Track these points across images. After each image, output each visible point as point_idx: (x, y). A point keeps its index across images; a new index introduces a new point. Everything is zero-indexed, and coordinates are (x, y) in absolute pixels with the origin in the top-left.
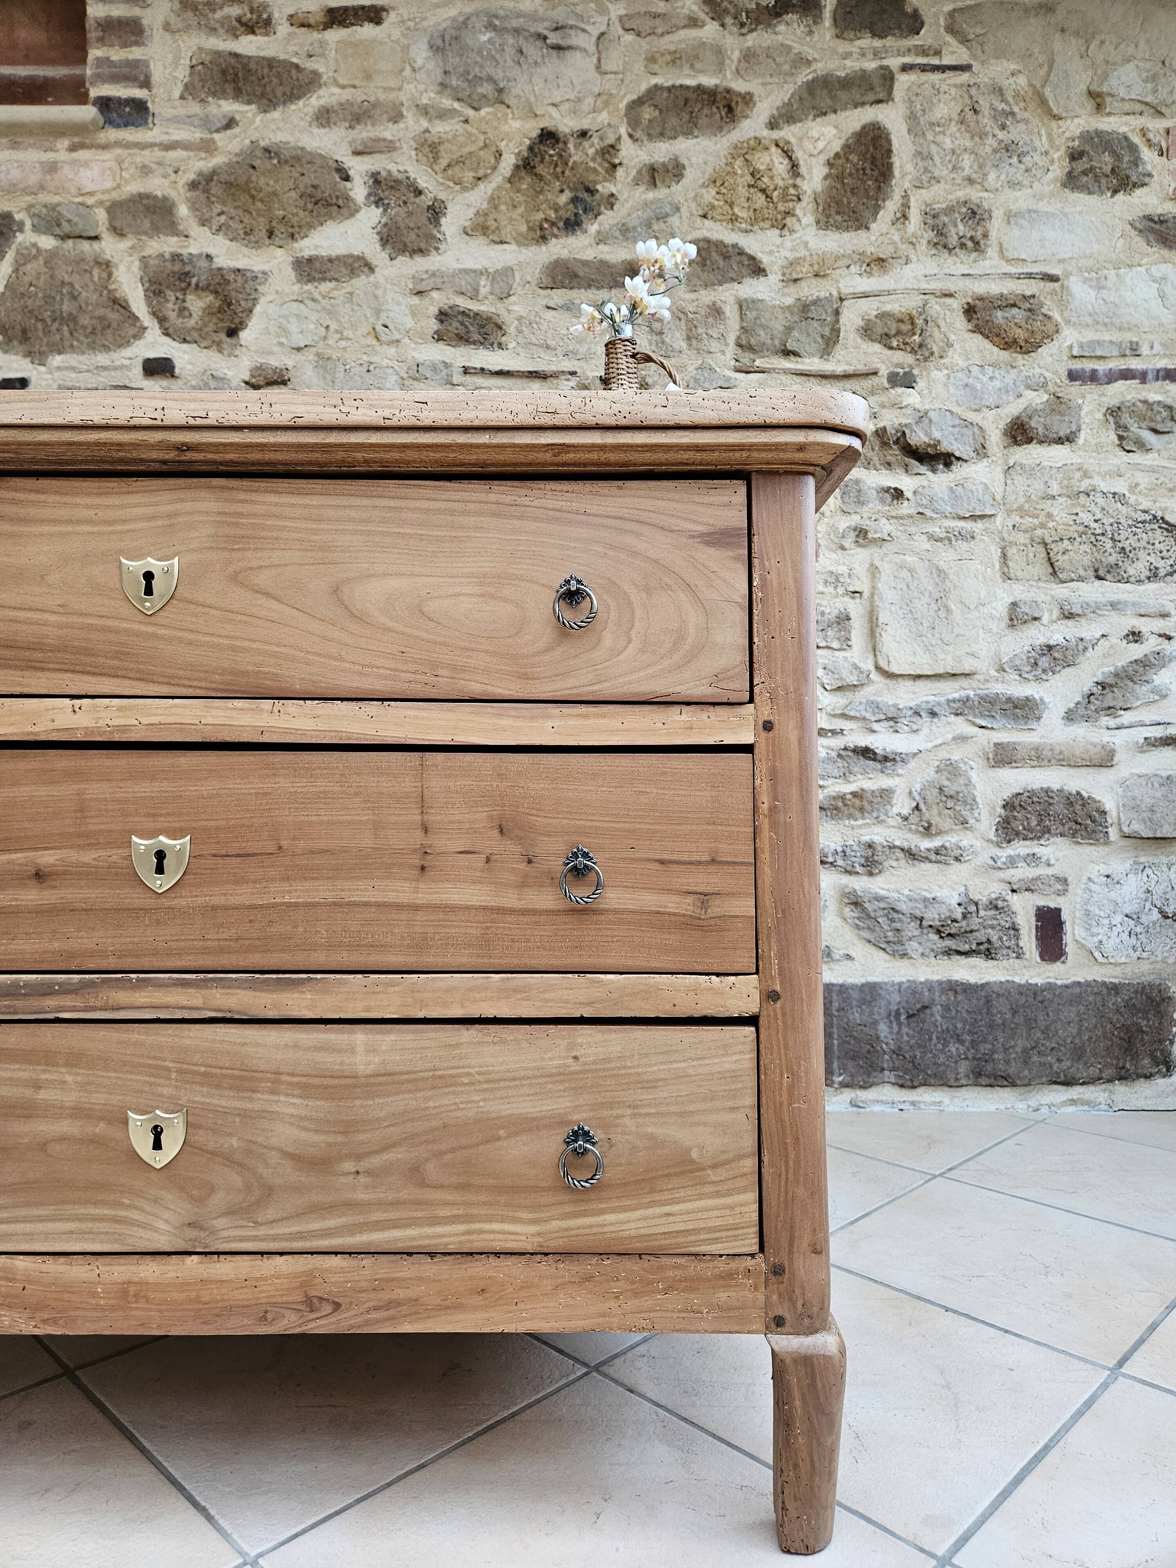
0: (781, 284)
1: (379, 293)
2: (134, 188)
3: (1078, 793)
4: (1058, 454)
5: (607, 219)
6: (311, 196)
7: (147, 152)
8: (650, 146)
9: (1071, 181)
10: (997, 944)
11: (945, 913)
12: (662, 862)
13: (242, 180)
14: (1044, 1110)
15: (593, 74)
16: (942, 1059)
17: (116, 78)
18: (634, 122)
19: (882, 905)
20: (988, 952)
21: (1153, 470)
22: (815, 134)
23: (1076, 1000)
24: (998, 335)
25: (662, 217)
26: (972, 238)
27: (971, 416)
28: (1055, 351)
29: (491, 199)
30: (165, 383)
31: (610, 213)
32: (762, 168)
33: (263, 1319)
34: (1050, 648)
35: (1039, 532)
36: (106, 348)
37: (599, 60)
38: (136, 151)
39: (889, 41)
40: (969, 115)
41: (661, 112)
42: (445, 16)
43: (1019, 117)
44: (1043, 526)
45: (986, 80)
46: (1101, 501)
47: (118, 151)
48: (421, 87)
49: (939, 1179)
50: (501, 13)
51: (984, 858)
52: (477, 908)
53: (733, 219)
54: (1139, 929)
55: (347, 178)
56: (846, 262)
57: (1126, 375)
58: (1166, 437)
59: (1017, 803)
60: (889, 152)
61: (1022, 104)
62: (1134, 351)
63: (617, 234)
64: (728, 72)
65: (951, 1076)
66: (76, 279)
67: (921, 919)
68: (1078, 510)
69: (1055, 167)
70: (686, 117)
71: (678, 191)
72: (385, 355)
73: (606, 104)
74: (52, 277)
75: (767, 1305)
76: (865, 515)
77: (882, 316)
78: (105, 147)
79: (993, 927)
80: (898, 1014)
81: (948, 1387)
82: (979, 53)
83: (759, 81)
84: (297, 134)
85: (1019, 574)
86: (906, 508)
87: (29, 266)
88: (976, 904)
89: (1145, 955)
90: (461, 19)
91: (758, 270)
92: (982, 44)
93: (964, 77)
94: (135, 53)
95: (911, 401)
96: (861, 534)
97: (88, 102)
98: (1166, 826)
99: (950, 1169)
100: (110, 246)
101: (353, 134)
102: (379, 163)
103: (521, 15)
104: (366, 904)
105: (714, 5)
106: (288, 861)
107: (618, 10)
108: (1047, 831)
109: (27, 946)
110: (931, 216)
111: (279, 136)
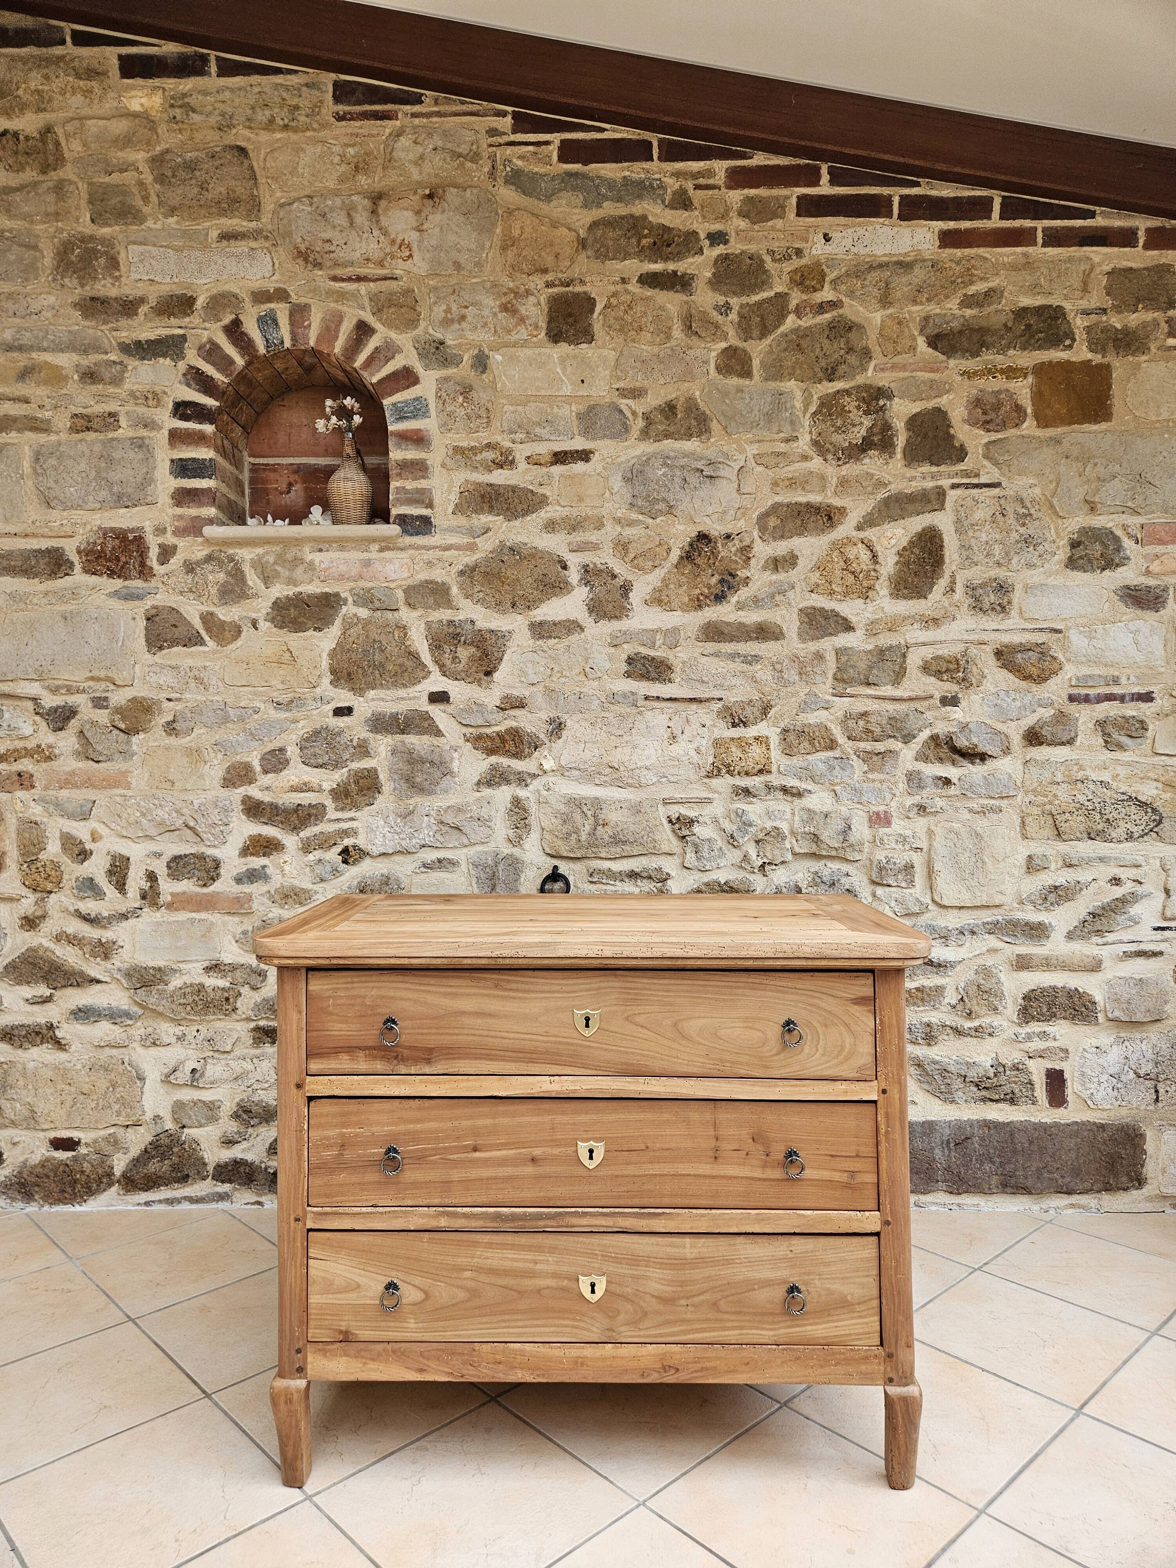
0: (864, 637)
1: (588, 646)
2: (422, 576)
3: (1076, 989)
4: (1061, 753)
5: (743, 593)
6: (542, 582)
7: (431, 552)
8: (774, 544)
9: (1072, 563)
10: (1018, 1094)
11: (982, 1072)
12: (832, 1156)
13: (495, 571)
14: (1052, 1212)
15: (735, 495)
16: (979, 1174)
17: (410, 502)
18: (763, 529)
19: (937, 1067)
20: (1012, 1099)
21: (1129, 764)
22: (889, 534)
23: (1074, 1134)
24: (1018, 671)
25: (783, 592)
26: (1000, 604)
27: (999, 726)
28: (1059, 681)
29: (664, 580)
30: (442, 707)
31: (746, 589)
32: (852, 557)
33: (642, 1376)
34: (1056, 888)
35: (1048, 807)
36: (405, 686)
37: (739, 485)
38: (424, 551)
39: (943, 468)
40: (999, 517)
41: (782, 521)
42: (633, 455)
43: (1034, 516)
44: (1051, 803)
45: (1012, 493)
46: (1092, 787)
47: (412, 552)
48: (617, 506)
49: (978, 1272)
50: (672, 454)
51: (1009, 1033)
52: (742, 1178)
53: (832, 593)
54: (1119, 1086)
55: (565, 567)
56: (910, 621)
57: (1110, 697)
58: (1139, 740)
59: (1032, 996)
60: (942, 546)
61: (1037, 507)
62: (1116, 681)
63: (751, 603)
64: (829, 493)
65: (986, 1186)
66: (383, 638)
67: (965, 1077)
68: (1076, 793)
69: (1060, 552)
70: (799, 522)
71: (794, 575)
72: (590, 687)
73: (744, 514)
74: (367, 637)
75: (885, 1372)
76: (925, 796)
77: (936, 658)
78: (402, 549)
79: (1015, 1083)
80: (948, 1142)
81: (983, 1419)
82: (1007, 472)
83: (851, 498)
84: (532, 538)
85: (1034, 835)
86: (952, 791)
87: (352, 630)
88: (1004, 1066)
89: (1124, 1103)
90: (644, 458)
91: (848, 627)
92: (1009, 466)
93: (996, 491)
94: (422, 484)
95: (957, 716)
96: (922, 809)
97: (391, 520)
98: (1139, 1014)
99: (986, 1264)
100: (406, 615)
101: (570, 538)
102: (588, 558)
103: (685, 456)
104: (689, 1175)
105: (819, 446)
106: (651, 1154)
107: (752, 450)
108: (1054, 1015)
109: (528, 1194)
110: (971, 589)
111: (520, 539)
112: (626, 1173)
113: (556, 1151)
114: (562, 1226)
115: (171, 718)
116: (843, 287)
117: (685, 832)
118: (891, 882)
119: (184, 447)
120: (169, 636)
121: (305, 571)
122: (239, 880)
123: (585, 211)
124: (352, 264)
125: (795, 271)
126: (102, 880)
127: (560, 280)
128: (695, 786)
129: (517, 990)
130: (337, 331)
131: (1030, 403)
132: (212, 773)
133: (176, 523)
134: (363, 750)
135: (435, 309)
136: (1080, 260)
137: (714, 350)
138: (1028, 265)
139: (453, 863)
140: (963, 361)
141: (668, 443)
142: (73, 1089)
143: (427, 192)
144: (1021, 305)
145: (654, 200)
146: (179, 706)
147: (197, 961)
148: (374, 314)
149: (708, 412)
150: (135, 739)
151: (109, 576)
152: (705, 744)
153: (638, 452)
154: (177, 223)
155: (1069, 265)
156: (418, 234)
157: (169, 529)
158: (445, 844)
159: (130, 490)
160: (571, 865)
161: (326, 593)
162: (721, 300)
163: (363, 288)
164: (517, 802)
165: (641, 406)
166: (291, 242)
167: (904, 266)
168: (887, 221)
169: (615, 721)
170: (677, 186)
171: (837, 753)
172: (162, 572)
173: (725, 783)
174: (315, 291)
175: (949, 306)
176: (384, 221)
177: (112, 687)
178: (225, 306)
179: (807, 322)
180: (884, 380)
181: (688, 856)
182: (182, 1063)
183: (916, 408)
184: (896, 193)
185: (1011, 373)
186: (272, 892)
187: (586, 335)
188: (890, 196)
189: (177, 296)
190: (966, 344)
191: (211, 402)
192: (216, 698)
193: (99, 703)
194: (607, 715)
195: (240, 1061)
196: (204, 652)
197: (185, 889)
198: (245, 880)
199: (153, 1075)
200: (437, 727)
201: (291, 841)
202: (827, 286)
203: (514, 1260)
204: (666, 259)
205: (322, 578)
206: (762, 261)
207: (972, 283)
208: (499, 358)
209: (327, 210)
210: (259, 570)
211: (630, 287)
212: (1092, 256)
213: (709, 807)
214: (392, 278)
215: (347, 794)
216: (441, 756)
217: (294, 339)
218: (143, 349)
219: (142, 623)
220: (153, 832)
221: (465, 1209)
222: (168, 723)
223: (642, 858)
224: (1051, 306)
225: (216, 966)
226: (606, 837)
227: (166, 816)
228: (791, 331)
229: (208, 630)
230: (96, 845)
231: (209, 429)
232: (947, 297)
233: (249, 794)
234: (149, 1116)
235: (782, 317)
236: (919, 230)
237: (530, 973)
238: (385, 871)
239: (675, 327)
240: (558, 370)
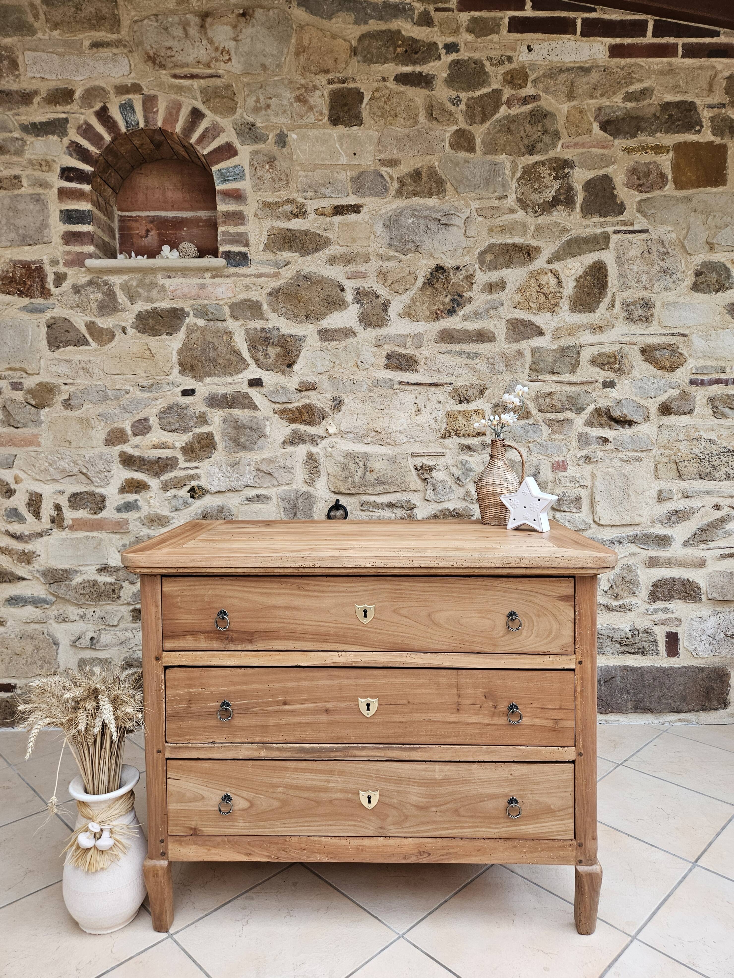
0: (551, 340)
1: (360, 346)
2: (242, 296)
3: (688, 579)
4: (683, 420)
5: (468, 309)
6: (327, 300)
7: (248, 279)
8: (490, 274)
9: (696, 287)
10: (648, 649)
11: (623, 635)
12: (542, 708)
13: (294, 292)
14: (667, 724)
15: (462, 238)
16: (620, 701)
17: (232, 242)
18: (482, 262)
20: (643, 653)
21: (729, 427)
22: (570, 266)
23: (683, 674)
24: (657, 363)
25: (495, 308)
26: (645, 317)
27: (642, 402)
28: (684, 371)
29: (412, 299)
30: (258, 389)
31: (469, 306)
32: (544, 283)
33: (405, 858)
34: (677, 512)
35: (673, 457)
36: (231, 374)
37: (466, 231)
38: (243, 278)
39: (608, 219)
40: (646, 254)
41: (495, 257)
42: (391, 208)
43: (671, 254)
44: (675, 454)
45: (656, 237)
46: (704, 443)
47: (235, 278)
48: (379, 245)
49: (621, 767)
50: (418, 208)
51: (642, 609)
52: (477, 723)
53: (529, 308)
54: (714, 642)
55: (343, 290)
56: (583, 328)
57: (718, 382)
59: (659, 584)
60: (606, 275)
61: (673, 247)
63: (473, 316)
64: (528, 236)
65: (624, 709)
66: (215, 340)
67: (612, 638)
68: (692, 447)
69: (688, 279)
70: (507, 258)
71: (503, 296)
72: (361, 376)
73: (469, 252)
74: (204, 340)
75: (576, 857)
76: (590, 450)
77: (601, 354)
78: (227, 277)
79: (646, 641)
80: (600, 681)
81: (631, 870)
82: (653, 222)
83: (544, 240)
84: (319, 268)
85: (663, 476)
86: (609, 446)
87: (193, 335)
88: (638, 631)
89: (717, 654)
90: (399, 211)
91: (540, 333)
92: (654, 218)
93: (645, 236)
94: (241, 229)
95: (613, 395)
96: (588, 459)
97: (219, 255)
98: (729, 595)
99: (625, 761)
100: (231, 324)
101: (347, 269)
102: (359, 283)
103: (428, 209)
104: (439, 722)
105: (522, 203)
106: (411, 707)
107: (475, 205)
108: (672, 597)
109: (323, 735)
110: (626, 305)
111: (311, 269)
112: (394, 720)
113: (343, 705)
114: (347, 757)
115: (67, 397)
116: (541, 85)
117: (426, 476)
118: (566, 509)
119: (69, 201)
120: (63, 339)
121: (158, 293)
122: (119, 510)
123: (356, 27)
124: (187, 65)
125: (507, 73)
126: (23, 510)
127: (338, 78)
128: (433, 444)
129: (314, 591)
130: (178, 116)
131: (670, 171)
132: (98, 435)
133: (66, 257)
134: (203, 419)
135: (248, 99)
136: (708, 67)
137: (449, 132)
138: (671, 71)
139: (267, 498)
140: (625, 141)
141: (416, 201)
142: (9, 652)
143: (241, 11)
144: (666, 100)
145: (406, 20)
146: (72, 389)
147: (92, 565)
148: (204, 103)
149: (444, 177)
150: (43, 412)
151: (19, 295)
152: (440, 415)
153: (394, 206)
154: (59, 35)
155: (700, 71)
156: (235, 43)
157: (61, 261)
158: (261, 485)
159: (31, 232)
160: (348, 499)
161: (174, 308)
162: (454, 94)
163: (195, 84)
164: (311, 456)
165: (396, 173)
166: (143, 49)
167: (585, 70)
168: (572, 37)
169: (378, 400)
170: (422, 9)
171: (531, 421)
172: (57, 293)
173: (453, 442)
174: (161, 85)
175: (615, 100)
176: (210, 34)
177: (25, 375)
178: (95, 97)
179: (516, 111)
180: (568, 154)
181: (428, 492)
182: (84, 633)
183: (590, 175)
184: (579, 17)
185: (658, 149)
186: (143, 518)
187: (357, 120)
188: (575, 19)
189: (60, 89)
190: (626, 128)
191: (87, 168)
192: (99, 383)
193: (16, 386)
194: (372, 395)
195: (124, 632)
196: (89, 350)
197: (81, 516)
198: (123, 509)
199: (65, 642)
200: (254, 403)
201: (154, 483)
202: (529, 85)
203: (313, 780)
204: (414, 63)
205: (171, 297)
206: (483, 65)
207: (632, 83)
208: (294, 136)
209: (169, 26)
210: (126, 291)
211: (388, 84)
212: (717, 65)
213: (443, 458)
214: (216, 76)
215: (193, 450)
216: (257, 424)
217: (146, 121)
218: (38, 128)
219: (44, 330)
220: (58, 477)
221: (278, 745)
222: (66, 401)
223: (397, 494)
224: (687, 101)
225: (105, 568)
226: (372, 480)
227: (66, 465)
228: (504, 118)
229: (91, 334)
230: (18, 485)
231: (87, 188)
232: (614, 93)
233: (124, 450)
234: (62, 668)
235: (497, 108)
236: (595, 45)
237: (324, 578)
238: (220, 503)
239: (420, 115)
240: (337, 145)
